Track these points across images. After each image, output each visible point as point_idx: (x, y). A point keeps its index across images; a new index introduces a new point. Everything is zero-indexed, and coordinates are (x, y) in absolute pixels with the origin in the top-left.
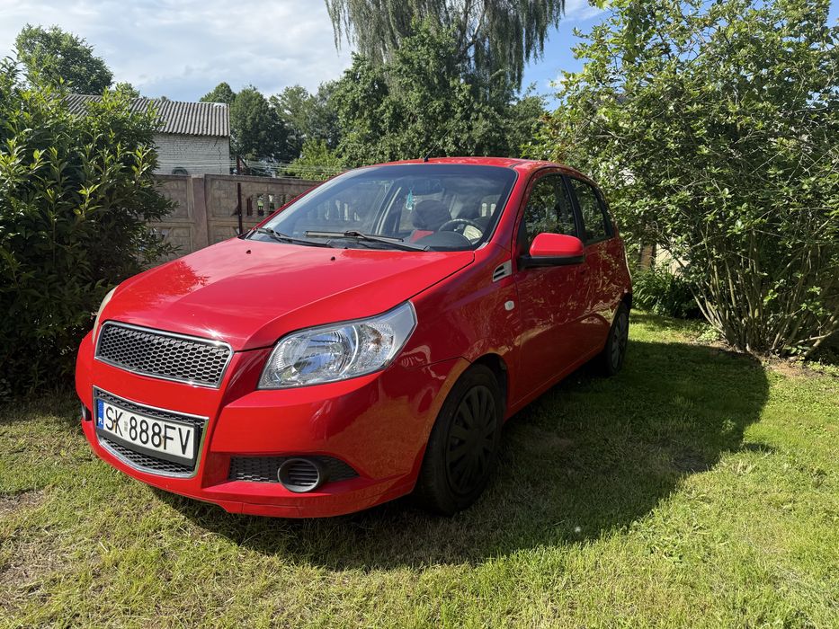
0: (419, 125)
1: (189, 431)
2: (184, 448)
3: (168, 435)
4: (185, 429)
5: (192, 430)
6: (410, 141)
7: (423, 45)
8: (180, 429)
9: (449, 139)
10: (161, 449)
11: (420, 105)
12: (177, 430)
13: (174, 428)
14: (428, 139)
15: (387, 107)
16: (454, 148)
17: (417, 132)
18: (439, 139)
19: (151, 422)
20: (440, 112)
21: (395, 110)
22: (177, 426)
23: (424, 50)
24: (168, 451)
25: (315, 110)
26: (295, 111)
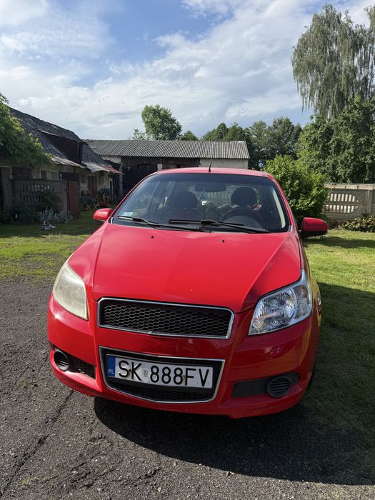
0: (351, 151)
1: (208, 371)
2: (203, 382)
3: (188, 375)
4: (204, 369)
5: (211, 369)
6: (346, 158)
7: (356, 109)
8: (200, 370)
9: (368, 157)
10: (183, 385)
11: (352, 140)
12: (198, 370)
13: (195, 370)
14: (356, 157)
15: (334, 142)
16: (371, 161)
17: (350, 154)
18: (362, 157)
19: (173, 368)
20: (364, 143)
21: (338, 143)
22: (197, 368)
23: (356, 112)
24: (189, 385)
25: (271, 135)
26: (259, 136)
